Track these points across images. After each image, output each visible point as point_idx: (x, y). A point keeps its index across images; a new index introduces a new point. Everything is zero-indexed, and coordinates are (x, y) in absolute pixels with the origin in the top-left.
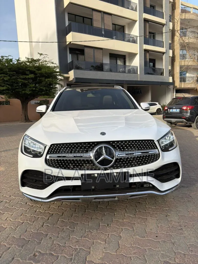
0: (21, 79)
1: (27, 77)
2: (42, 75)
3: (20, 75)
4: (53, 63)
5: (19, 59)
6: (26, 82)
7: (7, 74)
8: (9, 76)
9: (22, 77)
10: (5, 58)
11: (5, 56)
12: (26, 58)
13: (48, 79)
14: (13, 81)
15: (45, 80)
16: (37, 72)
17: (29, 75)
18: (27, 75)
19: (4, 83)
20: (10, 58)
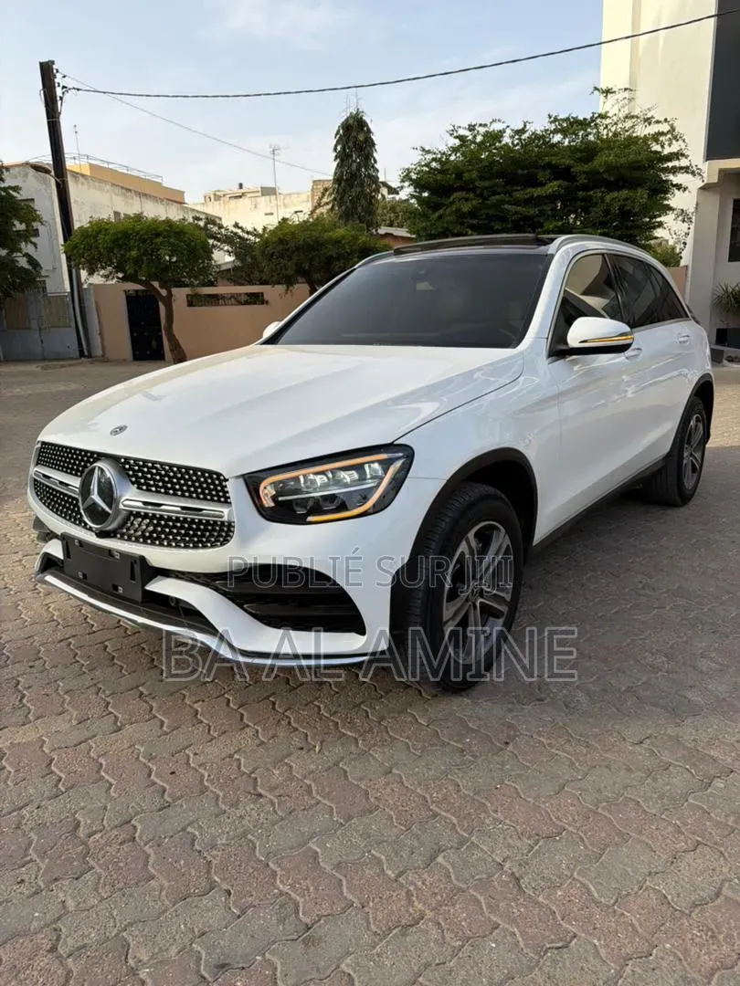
0: (517, 203)
1: (537, 192)
2: (596, 180)
3: (519, 188)
4: (648, 121)
5: (525, 126)
6: (533, 211)
7: (473, 190)
8: (481, 195)
9: (520, 194)
10: (482, 130)
11: (481, 125)
12: (550, 118)
13: (615, 194)
14: (491, 212)
15: (602, 199)
16: (578, 168)
17: (544, 185)
18: (542, 184)
19: (462, 224)
20: (497, 127)
